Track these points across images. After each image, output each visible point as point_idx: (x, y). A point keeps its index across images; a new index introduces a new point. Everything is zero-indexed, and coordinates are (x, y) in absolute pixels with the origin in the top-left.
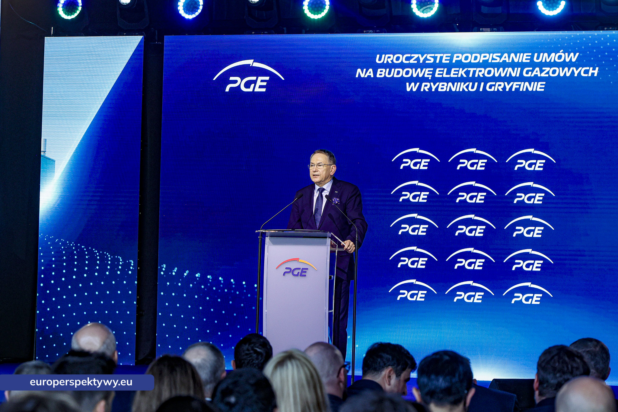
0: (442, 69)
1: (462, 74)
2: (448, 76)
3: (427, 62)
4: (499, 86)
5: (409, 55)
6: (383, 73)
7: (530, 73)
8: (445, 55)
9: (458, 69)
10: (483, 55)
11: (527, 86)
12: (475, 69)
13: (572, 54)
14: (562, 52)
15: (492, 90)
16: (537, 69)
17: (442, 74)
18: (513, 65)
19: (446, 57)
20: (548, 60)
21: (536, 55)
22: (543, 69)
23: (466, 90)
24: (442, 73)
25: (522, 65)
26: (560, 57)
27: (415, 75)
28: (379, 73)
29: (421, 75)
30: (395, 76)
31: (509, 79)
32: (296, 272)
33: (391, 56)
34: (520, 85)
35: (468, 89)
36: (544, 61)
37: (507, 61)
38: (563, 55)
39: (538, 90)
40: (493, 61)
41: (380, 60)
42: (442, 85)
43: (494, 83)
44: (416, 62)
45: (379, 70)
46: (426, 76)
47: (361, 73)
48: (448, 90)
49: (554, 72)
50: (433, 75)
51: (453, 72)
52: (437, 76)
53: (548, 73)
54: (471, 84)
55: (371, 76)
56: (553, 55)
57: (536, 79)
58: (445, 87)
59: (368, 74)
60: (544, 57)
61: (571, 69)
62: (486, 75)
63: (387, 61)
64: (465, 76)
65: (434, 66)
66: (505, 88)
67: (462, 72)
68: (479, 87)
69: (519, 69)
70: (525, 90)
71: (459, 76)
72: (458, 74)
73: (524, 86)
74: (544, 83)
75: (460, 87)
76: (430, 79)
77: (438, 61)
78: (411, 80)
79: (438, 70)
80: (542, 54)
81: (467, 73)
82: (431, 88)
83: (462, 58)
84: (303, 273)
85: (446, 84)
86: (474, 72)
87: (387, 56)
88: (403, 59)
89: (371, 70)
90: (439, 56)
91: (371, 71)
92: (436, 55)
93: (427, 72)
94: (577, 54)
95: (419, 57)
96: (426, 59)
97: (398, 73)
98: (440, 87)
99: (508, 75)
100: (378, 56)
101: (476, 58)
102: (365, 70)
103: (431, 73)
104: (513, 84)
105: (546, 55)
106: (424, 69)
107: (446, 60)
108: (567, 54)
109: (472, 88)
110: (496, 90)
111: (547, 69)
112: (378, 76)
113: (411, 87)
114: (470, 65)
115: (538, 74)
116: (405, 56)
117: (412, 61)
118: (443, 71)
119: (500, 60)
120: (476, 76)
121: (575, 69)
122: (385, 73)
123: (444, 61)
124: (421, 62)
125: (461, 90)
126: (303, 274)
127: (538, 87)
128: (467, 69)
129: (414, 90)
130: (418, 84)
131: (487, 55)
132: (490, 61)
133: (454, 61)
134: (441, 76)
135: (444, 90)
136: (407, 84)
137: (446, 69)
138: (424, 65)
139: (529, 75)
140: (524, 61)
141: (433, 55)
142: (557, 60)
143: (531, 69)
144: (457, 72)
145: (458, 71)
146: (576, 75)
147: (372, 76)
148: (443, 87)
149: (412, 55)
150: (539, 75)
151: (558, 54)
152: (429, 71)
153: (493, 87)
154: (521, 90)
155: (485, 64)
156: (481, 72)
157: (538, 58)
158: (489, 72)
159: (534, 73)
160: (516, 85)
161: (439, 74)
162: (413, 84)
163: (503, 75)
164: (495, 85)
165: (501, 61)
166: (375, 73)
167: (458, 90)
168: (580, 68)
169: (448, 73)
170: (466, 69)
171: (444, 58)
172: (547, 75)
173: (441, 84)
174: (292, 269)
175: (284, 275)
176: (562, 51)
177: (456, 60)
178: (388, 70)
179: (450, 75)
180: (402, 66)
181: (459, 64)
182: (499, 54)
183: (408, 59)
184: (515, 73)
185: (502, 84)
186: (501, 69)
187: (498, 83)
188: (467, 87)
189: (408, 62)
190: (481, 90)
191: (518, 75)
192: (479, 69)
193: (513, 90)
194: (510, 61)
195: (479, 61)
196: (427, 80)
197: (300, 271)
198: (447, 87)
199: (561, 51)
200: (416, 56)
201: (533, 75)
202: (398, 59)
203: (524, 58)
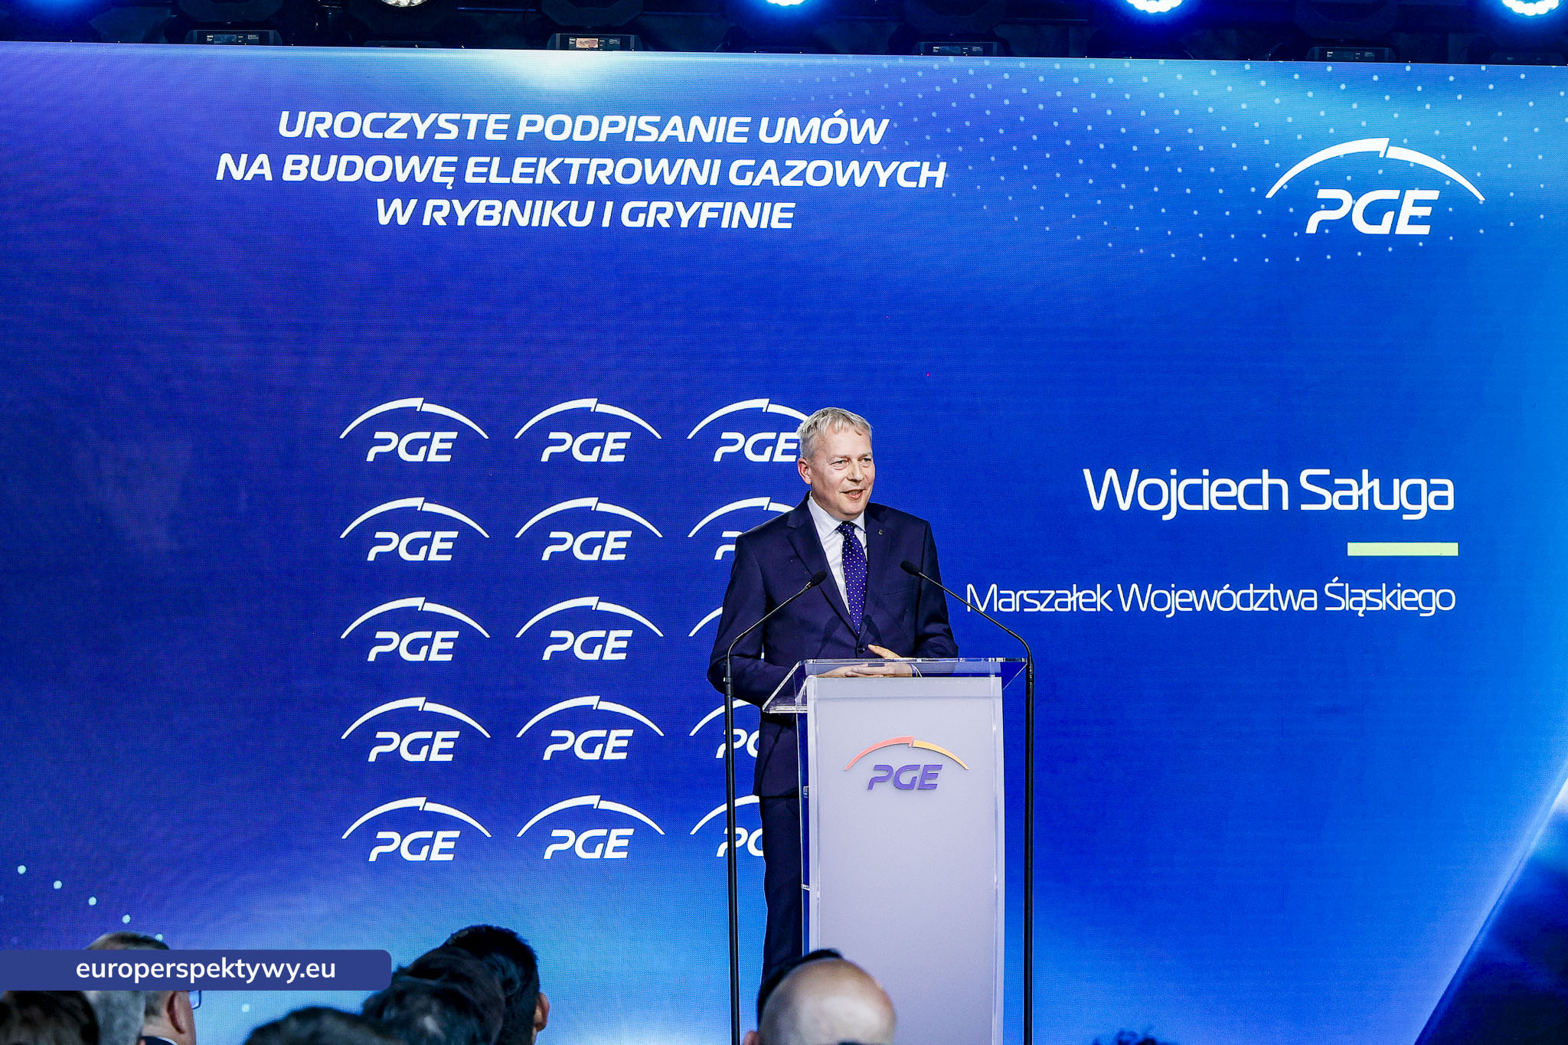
0: (487, 159)
1: (545, 176)
2: (506, 180)
3: (438, 136)
4: (659, 214)
5: (383, 115)
6: (303, 168)
7: (750, 175)
8: (493, 117)
9: (534, 160)
10: (607, 119)
11: (741, 213)
12: (586, 161)
13: (869, 123)
14: (840, 116)
15: (639, 223)
16: (770, 164)
17: (487, 175)
18: (699, 151)
19: (497, 122)
20: (800, 139)
21: (765, 121)
22: (789, 163)
23: (561, 223)
24: (485, 170)
25: (726, 153)
26: (835, 130)
27: (402, 177)
28: (288, 167)
29: (420, 177)
30: (342, 177)
31: (689, 193)
32: (905, 779)
33: (328, 116)
34: (721, 211)
35: (566, 221)
36: (788, 140)
37: (682, 139)
38: (843, 123)
39: (775, 225)
40: (639, 139)
41: (291, 126)
42: (489, 208)
43: (644, 204)
44: (404, 136)
45: (290, 158)
46: (437, 178)
47: (230, 167)
48: (506, 223)
49: (819, 173)
50: (459, 174)
51: (518, 169)
52: (469, 179)
53: (801, 176)
54: (575, 204)
55: (264, 175)
56: (815, 122)
57: (768, 193)
58: (496, 213)
59: (254, 170)
60: (789, 129)
61: (870, 165)
62: (620, 179)
63: (315, 131)
64: (555, 181)
65: (462, 149)
66: (676, 218)
67: (546, 170)
68: (598, 214)
69: (718, 163)
70: (735, 225)
71: (539, 180)
72: (533, 175)
73: (734, 214)
74: (792, 205)
75: (543, 214)
76: (451, 188)
77: (471, 136)
78: (392, 190)
79: (472, 160)
80: (781, 121)
81: (563, 171)
82: (452, 216)
83: (544, 125)
84: (926, 779)
85: (498, 204)
86: (584, 169)
87: (313, 115)
88: (363, 125)
89: (263, 158)
90: (474, 119)
91: (262, 166)
92: (465, 117)
93: (439, 169)
94: (885, 122)
95: (412, 118)
96: (435, 128)
97: (351, 168)
98: (482, 212)
99: (684, 182)
100: (285, 115)
101: (586, 128)
102: (244, 157)
103: (452, 169)
104: (701, 206)
105: (794, 122)
106: (431, 159)
107: (495, 132)
108: (854, 122)
109: (580, 216)
110: (650, 224)
111: (801, 165)
112: (287, 176)
113: (392, 213)
114: (571, 148)
115: (774, 177)
116: (371, 117)
117: (391, 134)
118: (489, 165)
119: (659, 137)
120: (590, 181)
121: (878, 165)
122: (309, 168)
123: (489, 136)
124: (420, 136)
125: (546, 223)
126: (927, 782)
127: (775, 217)
128: (561, 159)
129: (403, 220)
130: (413, 203)
131: (621, 119)
132: (629, 138)
133: (520, 137)
134: (483, 180)
135: (495, 222)
136: (381, 203)
137: (496, 161)
138: (428, 147)
139: (747, 182)
140: (731, 139)
141: (456, 116)
142: (826, 139)
143: (752, 162)
144: (532, 170)
145: (535, 166)
146: (882, 184)
147: (269, 177)
148: (489, 213)
149: (392, 116)
150: (776, 183)
151: (829, 122)
152: (445, 164)
153: (642, 216)
154: (725, 224)
155: (615, 147)
156: (605, 171)
157: (771, 132)
158: (628, 171)
159: (762, 175)
160: (711, 210)
161: (475, 175)
162: (397, 203)
163: (669, 180)
164: (646, 210)
165: (663, 139)
166: (277, 166)
167: (535, 223)
168: (895, 164)
169: (506, 170)
170: (557, 161)
171: (491, 126)
172: (800, 183)
173: (484, 203)
174: (895, 770)
175: (870, 787)
176: (840, 112)
177: (526, 133)
178: (317, 158)
179: (511, 177)
180: (363, 147)
181: (537, 146)
182: (657, 119)
183: (377, 126)
184: (707, 174)
185: (668, 205)
186: (664, 163)
187: (655, 205)
188: (564, 214)
189: (379, 135)
190: (606, 223)
191: (714, 182)
192: (595, 162)
193: (702, 224)
194: (690, 139)
195: (598, 136)
196: (439, 191)
197: (918, 774)
198: (502, 213)
199: (837, 114)
200: (404, 118)
201: (757, 183)
202: (347, 125)
203: (730, 129)
